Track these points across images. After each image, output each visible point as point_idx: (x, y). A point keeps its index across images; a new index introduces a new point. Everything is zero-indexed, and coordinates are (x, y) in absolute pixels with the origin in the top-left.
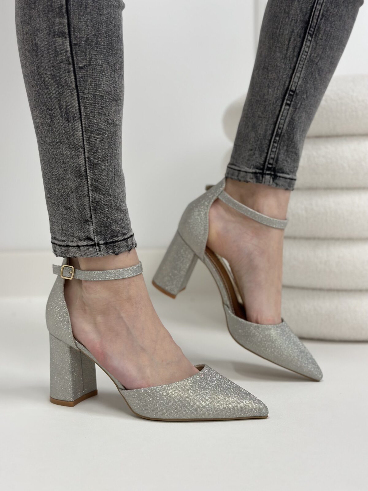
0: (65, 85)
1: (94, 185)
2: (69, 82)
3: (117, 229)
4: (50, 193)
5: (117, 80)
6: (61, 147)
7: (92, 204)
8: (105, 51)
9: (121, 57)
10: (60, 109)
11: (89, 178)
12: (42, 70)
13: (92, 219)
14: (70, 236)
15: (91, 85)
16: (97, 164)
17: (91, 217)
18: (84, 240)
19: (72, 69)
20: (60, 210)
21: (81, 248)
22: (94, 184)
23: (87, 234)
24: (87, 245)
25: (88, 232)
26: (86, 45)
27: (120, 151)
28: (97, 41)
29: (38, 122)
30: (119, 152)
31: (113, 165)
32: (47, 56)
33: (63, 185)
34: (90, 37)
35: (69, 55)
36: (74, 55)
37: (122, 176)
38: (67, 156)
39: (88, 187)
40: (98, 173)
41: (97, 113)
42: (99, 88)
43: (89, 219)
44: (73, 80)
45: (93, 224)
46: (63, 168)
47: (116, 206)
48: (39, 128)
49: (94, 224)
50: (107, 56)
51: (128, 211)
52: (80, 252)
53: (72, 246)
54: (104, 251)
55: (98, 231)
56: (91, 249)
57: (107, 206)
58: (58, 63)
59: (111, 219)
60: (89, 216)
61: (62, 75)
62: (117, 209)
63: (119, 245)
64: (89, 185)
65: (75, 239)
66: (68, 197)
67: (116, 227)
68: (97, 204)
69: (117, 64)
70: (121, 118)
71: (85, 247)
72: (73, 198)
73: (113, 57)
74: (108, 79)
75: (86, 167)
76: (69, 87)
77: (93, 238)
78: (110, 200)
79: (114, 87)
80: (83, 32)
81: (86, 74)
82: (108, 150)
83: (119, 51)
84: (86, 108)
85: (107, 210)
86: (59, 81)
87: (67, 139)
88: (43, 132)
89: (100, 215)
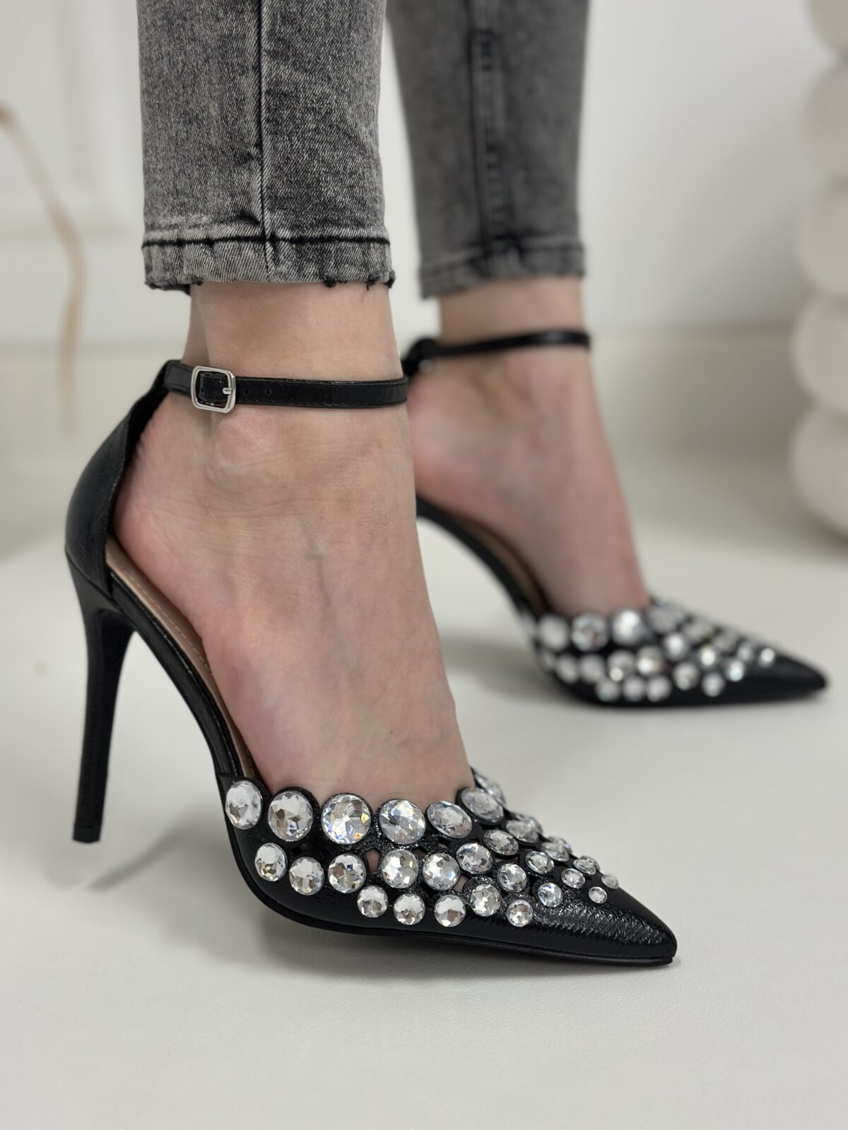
1: (278, 35)
3: (339, 198)
17: (259, 145)
18: (231, 221)
22: (280, 32)
25: (245, 193)
43: (254, 151)
45: (262, 170)
49: (266, 170)
52: (210, 260)
55: (276, 197)
56: (249, 251)
57: (315, 115)
59: (323, 161)
60: (253, 140)
62: (344, 133)
64: (264, 34)
66: (195, 78)
67: (337, 193)
71: (231, 245)
72: (210, 82)
77: (259, 217)
85: (313, 126)
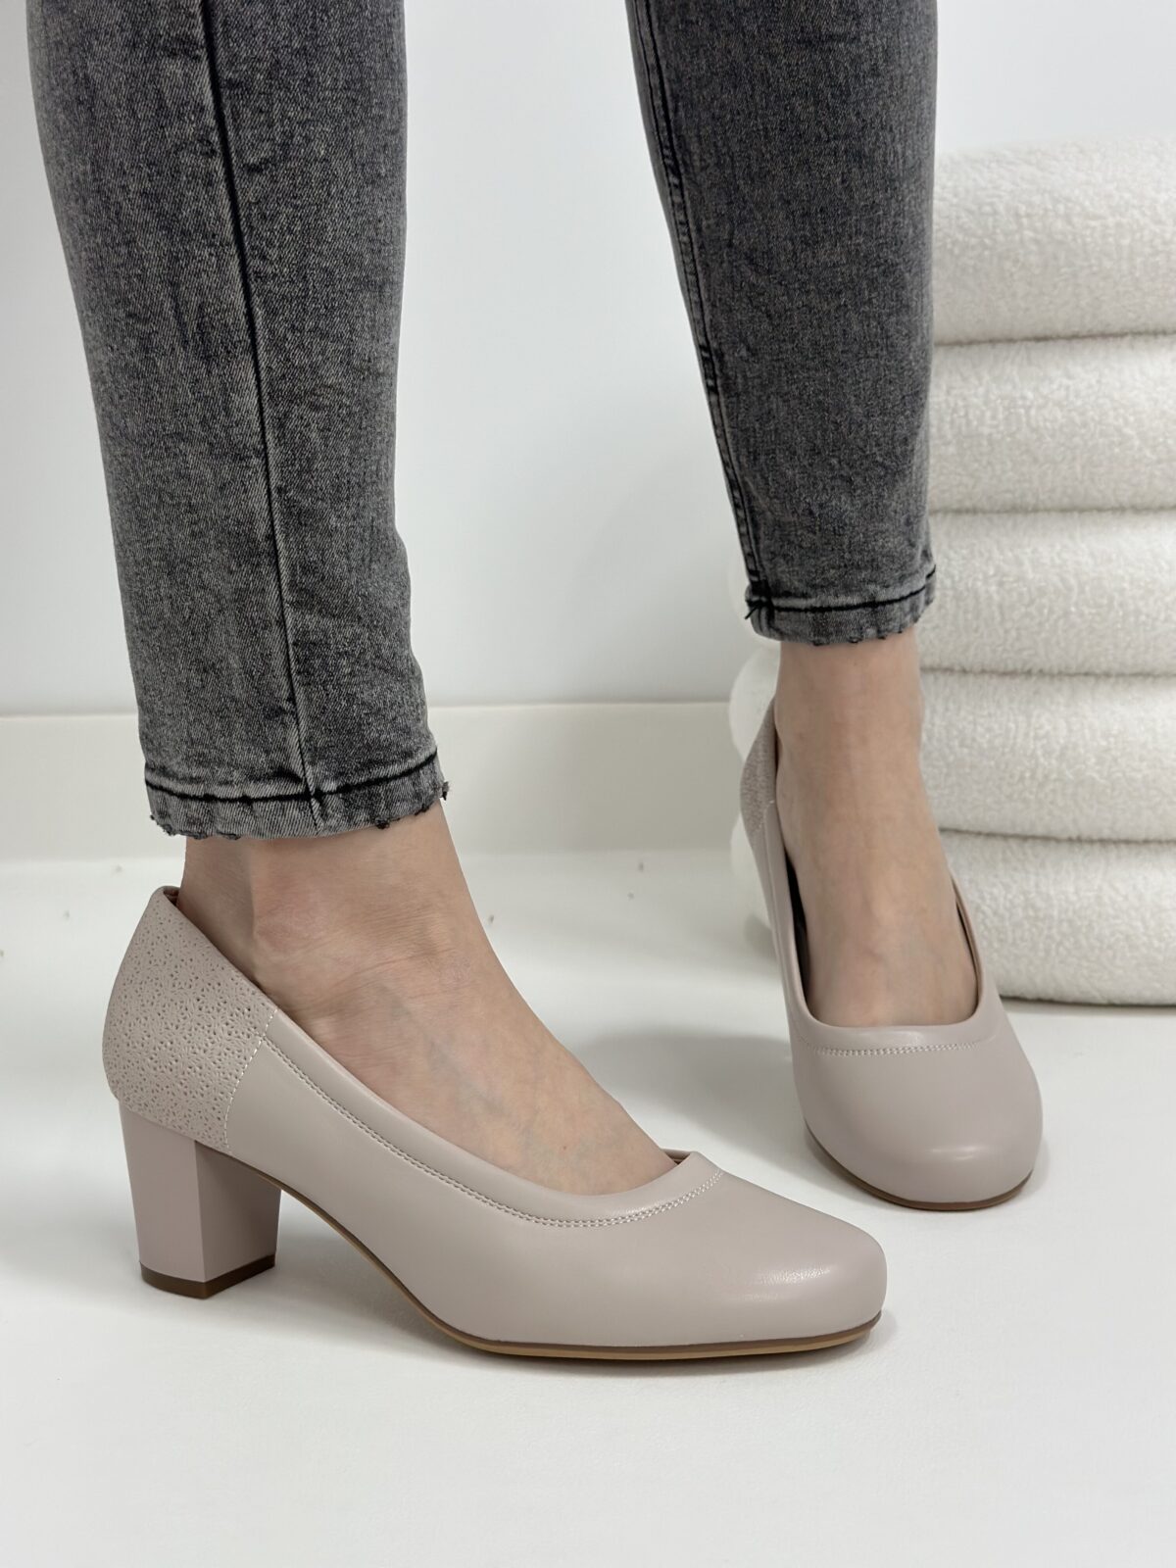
0: (196, 231)
2: (208, 218)
4: (141, 614)
5: (380, 213)
6: (181, 451)
7: (295, 653)
8: (340, 108)
9: (398, 130)
10: (178, 315)
12: (108, 176)
13: (295, 704)
14: (220, 763)
15: (290, 232)
16: (310, 513)
19: (221, 173)
20: (180, 672)
21: (255, 805)
23: (277, 756)
24: (281, 798)
26: (271, 86)
27: (390, 465)
28: (309, 74)
29: (100, 362)
30: (387, 469)
31: (366, 514)
32: (128, 123)
33: (188, 586)
34: (284, 56)
35: (212, 122)
36: (229, 121)
37: (398, 551)
38: (202, 483)
39: (281, 592)
40: (315, 543)
41: (310, 331)
42: (318, 243)
44: (226, 214)
46: (190, 526)
48: (104, 383)
50: (346, 129)
51: (420, 674)
53: (224, 800)
54: (339, 816)
58: (168, 153)
61: (183, 195)
63: (390, 795)
65: (235, 774)
68: (311, 653)
69: (382, 156)
70: (394, 348)
73: (366, 132)
74: (350, 212)
75: (272, 521)
76: (210, 238)
78: (358, 636)
79: (371, 240)
80: (259, 39)
81: (272, 190)
82: (350, 464)
83: (389, 110)
84: (271, 313)
86: (174, 215)
87: (204, 422)
88: (116, 397)
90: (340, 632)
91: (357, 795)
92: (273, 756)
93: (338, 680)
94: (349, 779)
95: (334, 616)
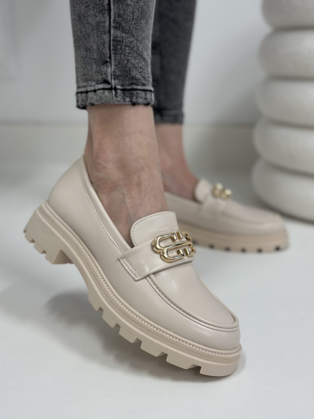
1: (117, 21)
3: (137, 76)
7: (113, 43)
11: (112, 12)
13: (111, 60)
14: (90, 80)
17: (110, 58)
18: (101, 83)
21: (97, 92)
23: (104, 76)
24: (104, 89)
25: (105, 74)
39: (110, 22)
43: (108, 60)
45: (111, 66)
47: (137, 50)
49: (113, 67)
52: (96, 97)
53: (90, 92)
54: (121, 97)
55: (116, 75)
56: (107, 93)
57: (129, 48)
59: (132, 63)
60: (108, 56)
62: (138, 54)
63: (137, 95)
64: (112, 21)
65: (93, 83)
66: (89, 36)
67: (136, 74)
68: (118, 44)
71: (101, 91)
72: (94, 37)
77: (110, 82)
78: (133, 42)
85: (128, 51)
89: (121, 56)
90: (127, 39)
91: (127, 93)
92: (103, 76)
93: (125, 54)
94: (125, 87)
95: (126, 33)
